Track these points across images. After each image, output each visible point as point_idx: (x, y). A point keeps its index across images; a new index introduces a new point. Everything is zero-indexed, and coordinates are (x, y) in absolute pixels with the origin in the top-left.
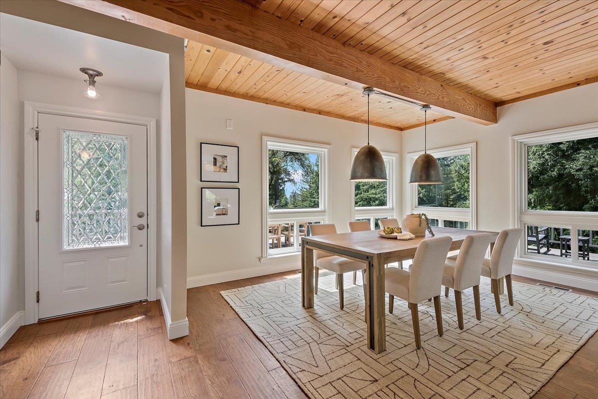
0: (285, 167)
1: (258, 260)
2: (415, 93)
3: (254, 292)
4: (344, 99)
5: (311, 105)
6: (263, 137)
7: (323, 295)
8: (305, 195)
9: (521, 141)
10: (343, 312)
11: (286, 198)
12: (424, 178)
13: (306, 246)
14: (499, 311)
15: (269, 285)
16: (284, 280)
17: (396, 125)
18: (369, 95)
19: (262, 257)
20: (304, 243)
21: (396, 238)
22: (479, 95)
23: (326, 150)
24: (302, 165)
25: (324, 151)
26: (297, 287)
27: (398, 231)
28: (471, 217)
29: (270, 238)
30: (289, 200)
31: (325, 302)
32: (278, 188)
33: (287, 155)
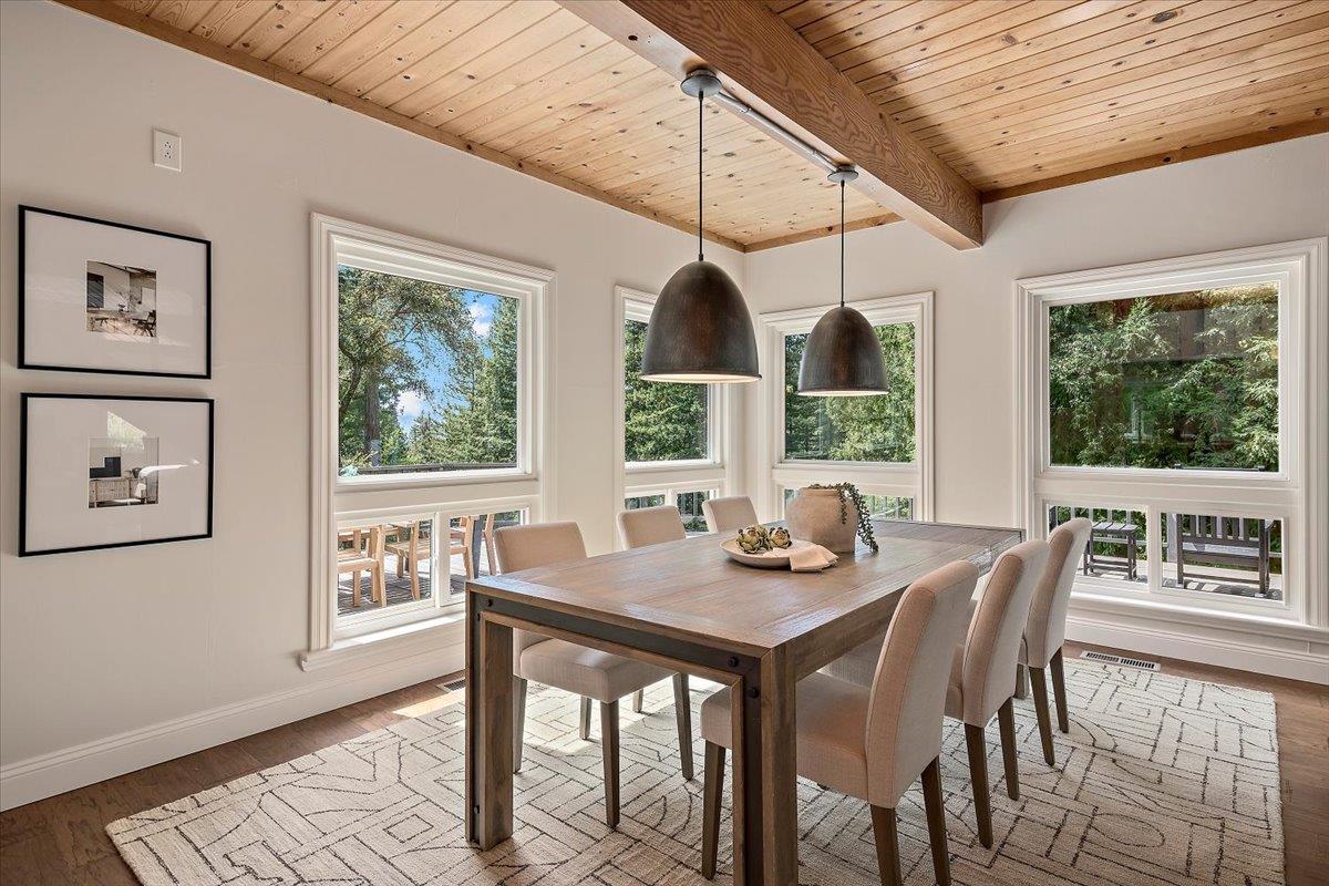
0: (398, 345)
1: (292, 662)
2: (822, 121)
3: (268, 800)
4: (601, 124)
5: (490, 131)
6: (317, 218)
7: (541, 775)
8: (459, 427)
9: (1035, 292)
10: (618, 842)
11: (401, 436)
12: (843, 377)
13: (486, 616)
14: (1050, 760)
15: (335, 756)
16: (394, 727)
17: (732, 234)
18: (701, 96)
19: (309, 649)
20: (479, 601)
21: (784, 567)
22: (952, 164)
23: (540, 286)
24: (451, 342)
25: (530, 288)
26: (443, 753)
27: (780, 542)
28: (920, 487)
29: (344, 569)
30: (409, 442)
31: (550, 802)
32: (377, 406)
33: (405, 312)
